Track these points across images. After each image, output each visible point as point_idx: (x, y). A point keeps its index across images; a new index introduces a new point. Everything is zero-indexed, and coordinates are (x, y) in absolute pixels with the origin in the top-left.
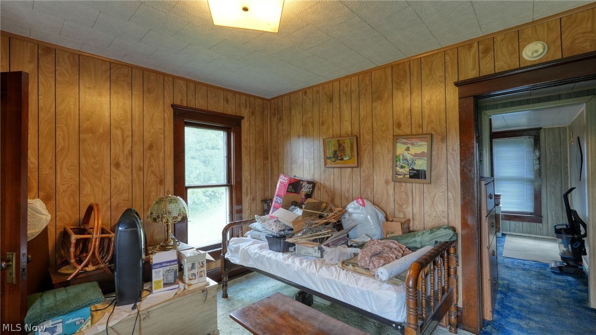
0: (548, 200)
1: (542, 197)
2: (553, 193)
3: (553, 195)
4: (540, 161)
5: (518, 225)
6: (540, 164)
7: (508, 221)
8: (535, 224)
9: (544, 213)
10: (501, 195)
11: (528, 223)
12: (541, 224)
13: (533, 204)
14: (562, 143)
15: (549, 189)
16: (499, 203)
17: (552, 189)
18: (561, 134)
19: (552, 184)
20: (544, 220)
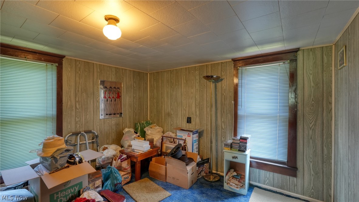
0: (305, 146)
1: (298, 142)
2: (311, 138)
3: (311, 141)
4: (296, 94)
5: (268, 176)
6: (296, 97)
7: (258, 170)
8: (288, 177)
9: (299, 164)
10: (248, 138)
11: (280, 175)
12: (295, 179)
13: (285, 151)
14: (325, 69)
15: (306, 132)
16: (246, 148)
17: (311, 132)
18: (325, 57)
19: (311, 126)
20: (299, 174)
